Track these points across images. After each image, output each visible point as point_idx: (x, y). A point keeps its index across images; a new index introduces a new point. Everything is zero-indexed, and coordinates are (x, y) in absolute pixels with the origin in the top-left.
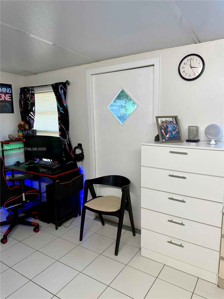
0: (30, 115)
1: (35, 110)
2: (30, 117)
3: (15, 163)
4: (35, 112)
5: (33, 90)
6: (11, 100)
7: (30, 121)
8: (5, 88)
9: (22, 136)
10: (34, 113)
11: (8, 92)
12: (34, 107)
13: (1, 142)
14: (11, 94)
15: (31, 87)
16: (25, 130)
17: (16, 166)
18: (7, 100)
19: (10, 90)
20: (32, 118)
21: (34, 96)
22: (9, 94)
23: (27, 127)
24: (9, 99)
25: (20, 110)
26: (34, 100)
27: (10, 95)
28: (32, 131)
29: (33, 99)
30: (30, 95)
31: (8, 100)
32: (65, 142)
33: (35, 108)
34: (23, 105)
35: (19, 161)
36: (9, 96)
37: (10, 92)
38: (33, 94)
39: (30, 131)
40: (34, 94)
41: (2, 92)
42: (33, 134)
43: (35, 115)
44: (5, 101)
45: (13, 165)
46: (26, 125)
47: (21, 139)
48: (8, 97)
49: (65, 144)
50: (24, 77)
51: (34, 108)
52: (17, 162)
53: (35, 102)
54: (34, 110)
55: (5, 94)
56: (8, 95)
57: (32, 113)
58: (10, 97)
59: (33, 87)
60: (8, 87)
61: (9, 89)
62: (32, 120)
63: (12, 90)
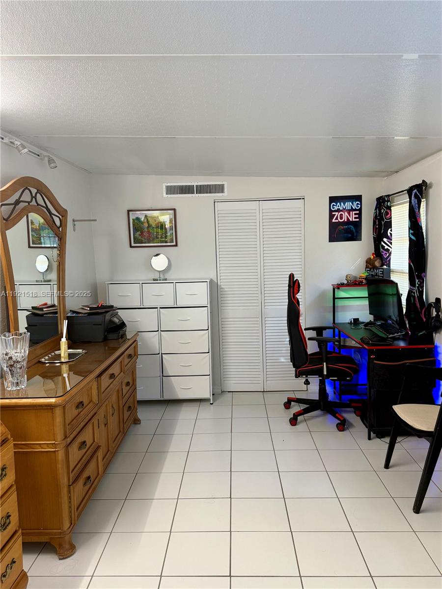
0: (382, 243)
1: (391, 234)
2: (383, 247)
3: (351, 321)
4: (393, 237)
5: (389, 201)
6: (358, 220)
7: (382, 253)
8: (349, 201)
9: (363, 278)
10: (390, 239)
11: (354, 208)
12: (390, 229)
13: (332, 285)
14: (360, 210)
15: (386, 196)
16: (375, 267)
17: (352, 325)
18: (351, 220)
19: (358, 204)
20: (386, 248)
21: (391, 210)
22: (356, 210)
23: (377, 264)
24: (355, 218)
25: (373, 234)
26: (391, 218)
27: (358, 212)
28: (382, 270)
29: (389, 216)
30: (384, 210)
31: (354, 220)
32: (414, 293)
33: (391, 231)
34: (377, 227)
35: (358, 319)
36: (355, 214)
37: (358, 207)
38: (389, 208)
39: (380, 270)
40: (391, 207)
41: (344, 209)
42: (382, 275)
43: (391, 243)
44: (348, 222)
45: (348, 323)
46: (376, 260)
47: (362, 282)
48: (354, 216)
49: (415, 296)
50: (386, 178)
51: (389, 231)
52: (354, 319)
53: (391, 221)
54: (389, 235)
55: (349, 211)
56: (354, 212)
57: (385, 240)
58: (357, 216)
59: (389, 196)
60: (354, 200)
61: (357, 202)
62: (386, 252)
63: (361, 204)
